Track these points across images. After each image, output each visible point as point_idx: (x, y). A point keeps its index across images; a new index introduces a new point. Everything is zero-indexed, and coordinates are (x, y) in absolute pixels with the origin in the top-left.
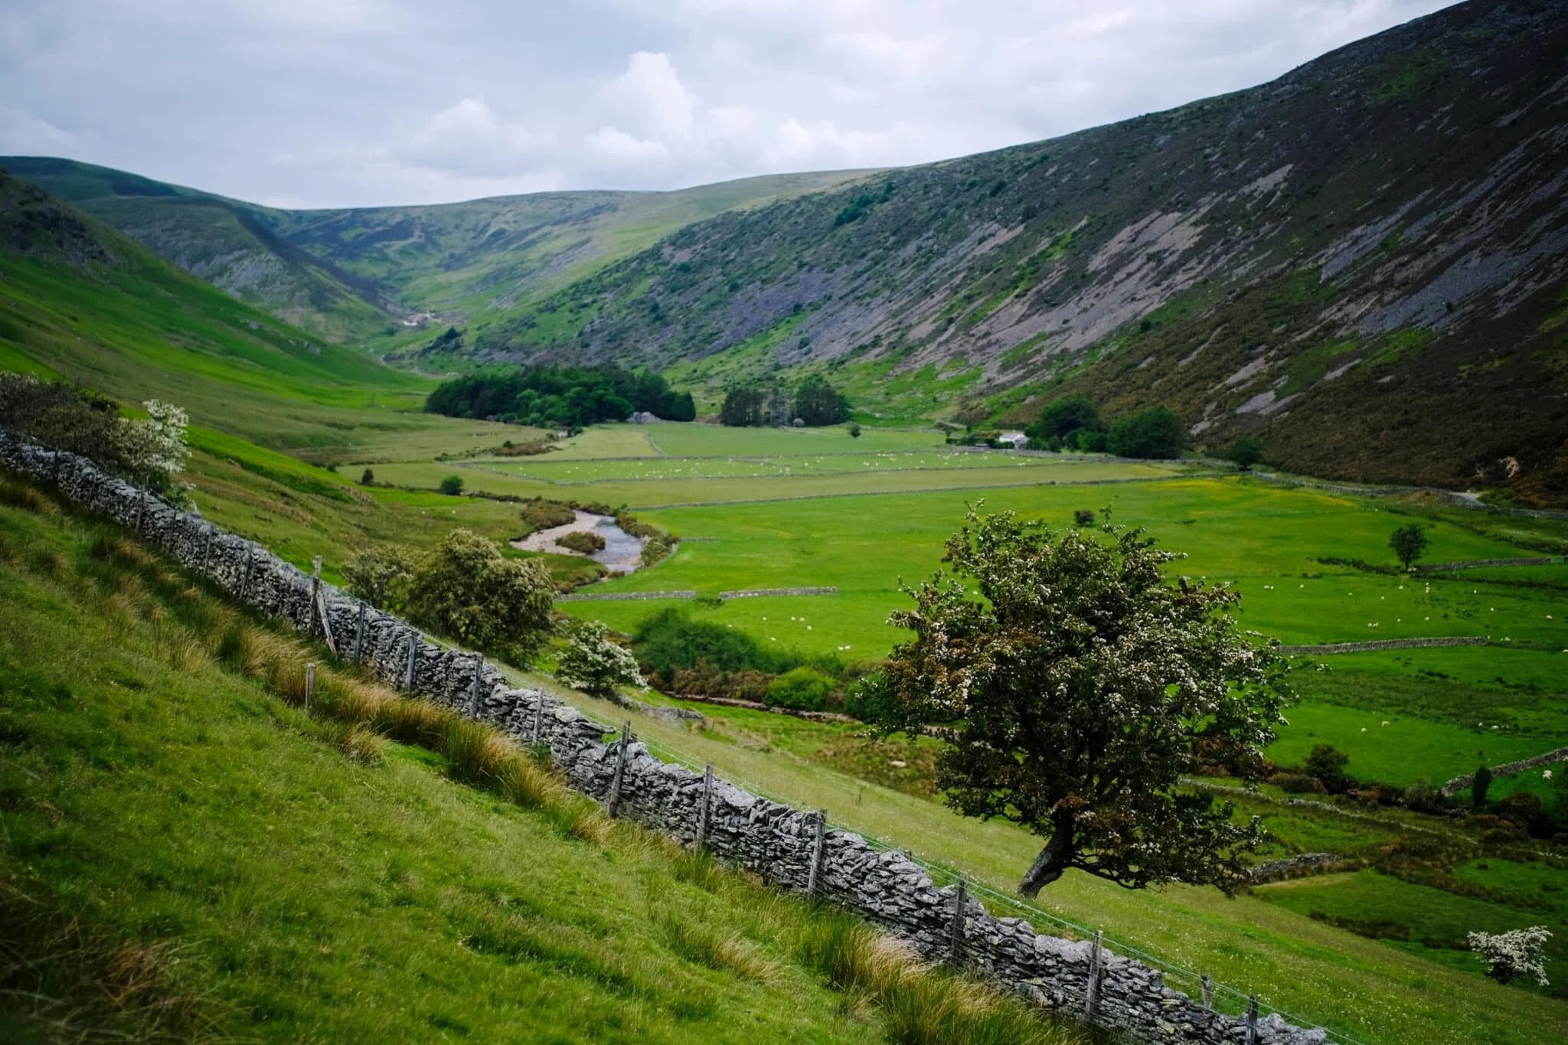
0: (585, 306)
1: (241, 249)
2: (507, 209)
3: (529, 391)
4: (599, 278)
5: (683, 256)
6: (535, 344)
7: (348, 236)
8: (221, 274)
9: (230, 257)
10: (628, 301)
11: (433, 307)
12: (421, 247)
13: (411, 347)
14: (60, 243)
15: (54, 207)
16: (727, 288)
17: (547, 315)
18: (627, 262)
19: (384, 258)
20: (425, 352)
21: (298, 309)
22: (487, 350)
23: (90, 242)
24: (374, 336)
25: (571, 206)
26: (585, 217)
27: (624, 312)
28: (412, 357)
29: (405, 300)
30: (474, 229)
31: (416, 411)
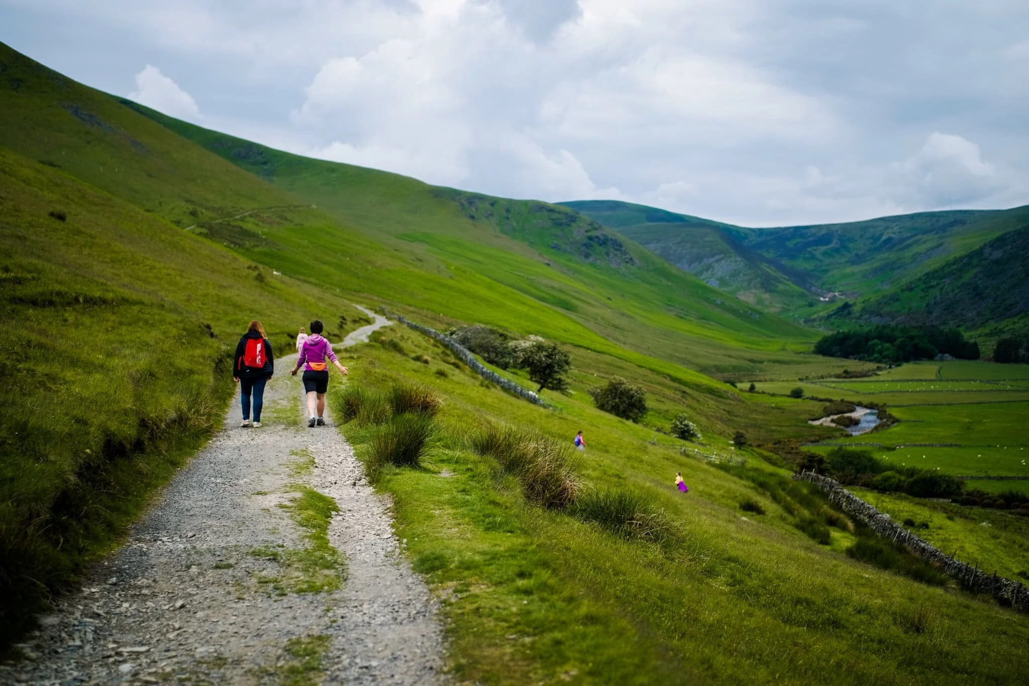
0: (931, 287)
1: (720, 254)
2: (894, 224)
3: (876, 341)
4: (942, 268)
5: (998, 254)
6: (898, 311)
7: (790, 244)
8: (707, 270)
9: (714, 259)
10: (959, 284)
11: (841, 289)
12: (836, 250)
13: (821, 314)
14: (608, 254)
15: (605, 233)
16: (1024, 275)
17: (907, 294)
18: (961, 259)
19: (813, 257)
20: (829, 317)
21: (754, 291)
22: (867, 316)
23: (625, 253)
24: (801, 307)
25: (937, 221)
26: (944, 228)
27: (956, 291)
28: (821, 320)
29: (823, 284)
30: (872, 238)
31: (809, 353)
